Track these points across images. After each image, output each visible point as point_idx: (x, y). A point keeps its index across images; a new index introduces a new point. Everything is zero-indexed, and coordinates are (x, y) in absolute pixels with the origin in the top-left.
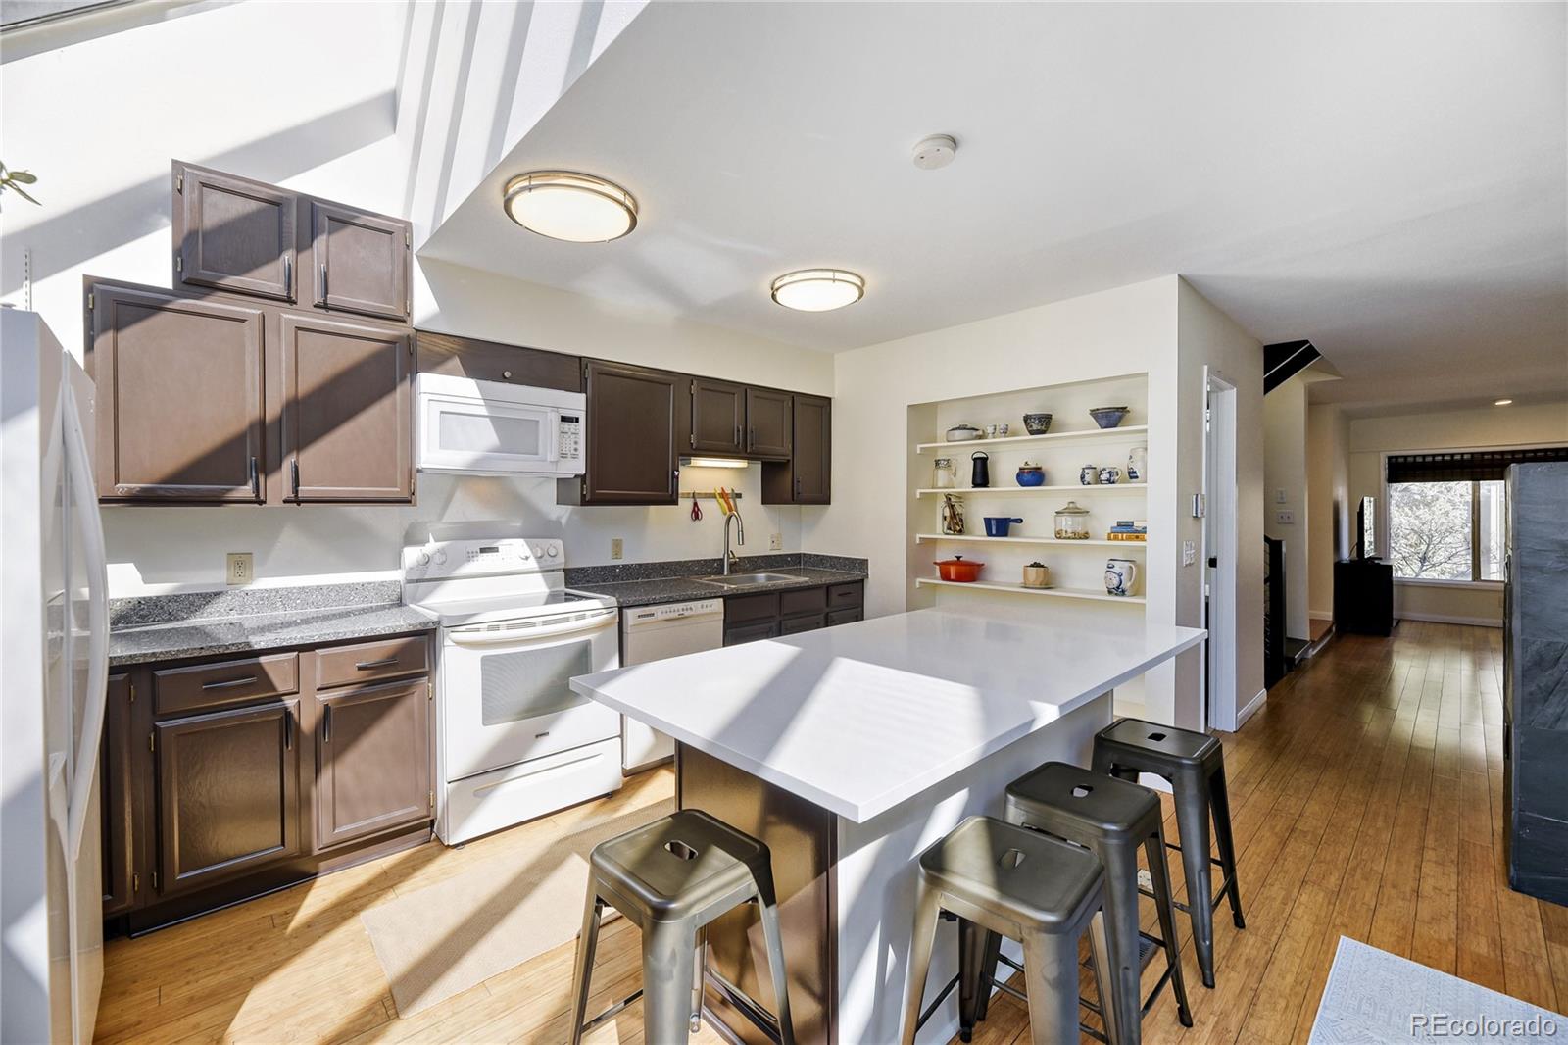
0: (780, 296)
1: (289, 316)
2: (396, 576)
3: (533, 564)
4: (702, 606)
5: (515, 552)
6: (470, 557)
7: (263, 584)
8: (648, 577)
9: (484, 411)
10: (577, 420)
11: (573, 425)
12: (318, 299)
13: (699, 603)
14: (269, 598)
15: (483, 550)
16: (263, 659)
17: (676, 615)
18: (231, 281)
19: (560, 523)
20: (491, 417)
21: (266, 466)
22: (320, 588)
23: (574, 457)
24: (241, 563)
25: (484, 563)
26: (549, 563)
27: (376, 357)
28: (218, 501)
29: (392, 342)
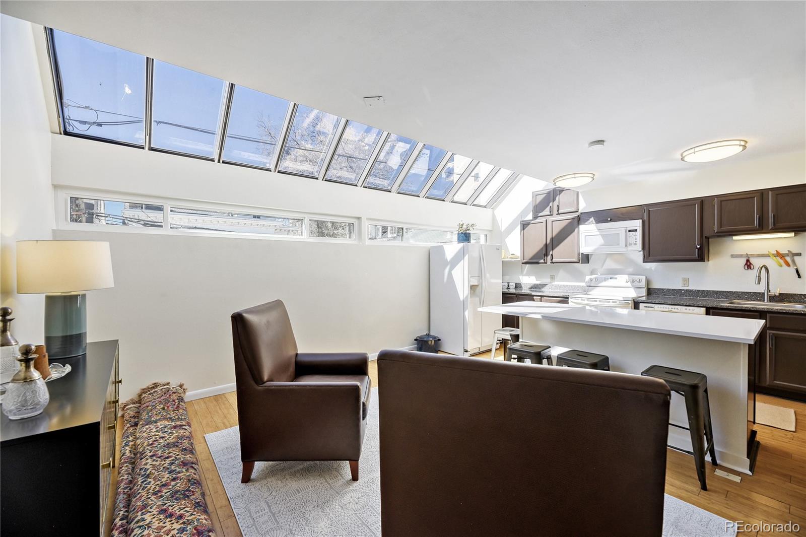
0: (685, 159)
1: (550, 219)
2: (583, 284)
3: (629, 284)
4: (689, 310)
5: (622, 279)
6: (605, 280)
7: (556, 283)
8: (703, 297)
9: (598, 233)
10: (636, 230)
11: (634, 233)
12: (557, 213)
13: (684, 308)
14: (557, 287)
15: (611, 278)
16: (534, 297)
17: (667, 310)
18: (540, 214)
19: (652, 269)
20: (601, 235)
21: (546, 255)
22: (567, 286)
23: (635, 244)
24: (552, 277)
25: (610, 282)
26: (637, 284)
27: (570, 223)
28: (538, 263)
29: (573, 219)
